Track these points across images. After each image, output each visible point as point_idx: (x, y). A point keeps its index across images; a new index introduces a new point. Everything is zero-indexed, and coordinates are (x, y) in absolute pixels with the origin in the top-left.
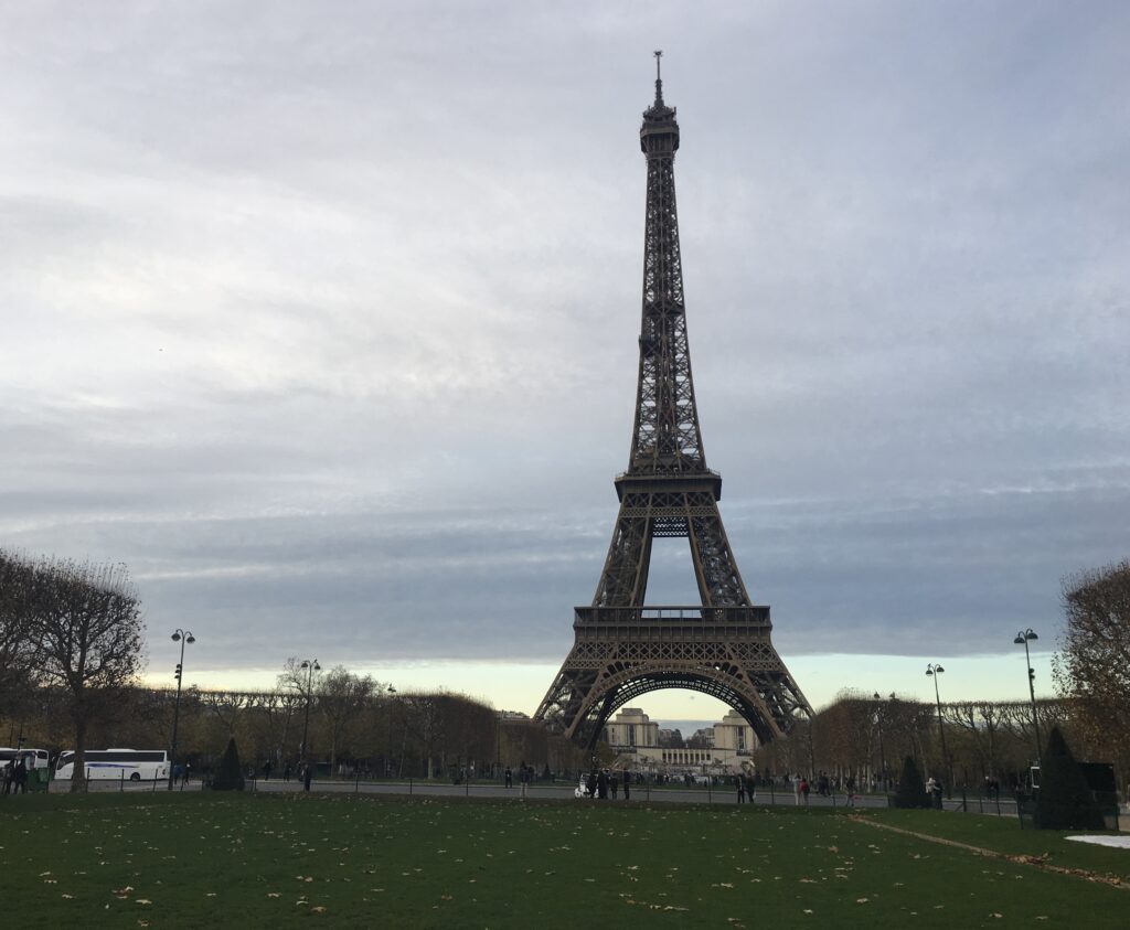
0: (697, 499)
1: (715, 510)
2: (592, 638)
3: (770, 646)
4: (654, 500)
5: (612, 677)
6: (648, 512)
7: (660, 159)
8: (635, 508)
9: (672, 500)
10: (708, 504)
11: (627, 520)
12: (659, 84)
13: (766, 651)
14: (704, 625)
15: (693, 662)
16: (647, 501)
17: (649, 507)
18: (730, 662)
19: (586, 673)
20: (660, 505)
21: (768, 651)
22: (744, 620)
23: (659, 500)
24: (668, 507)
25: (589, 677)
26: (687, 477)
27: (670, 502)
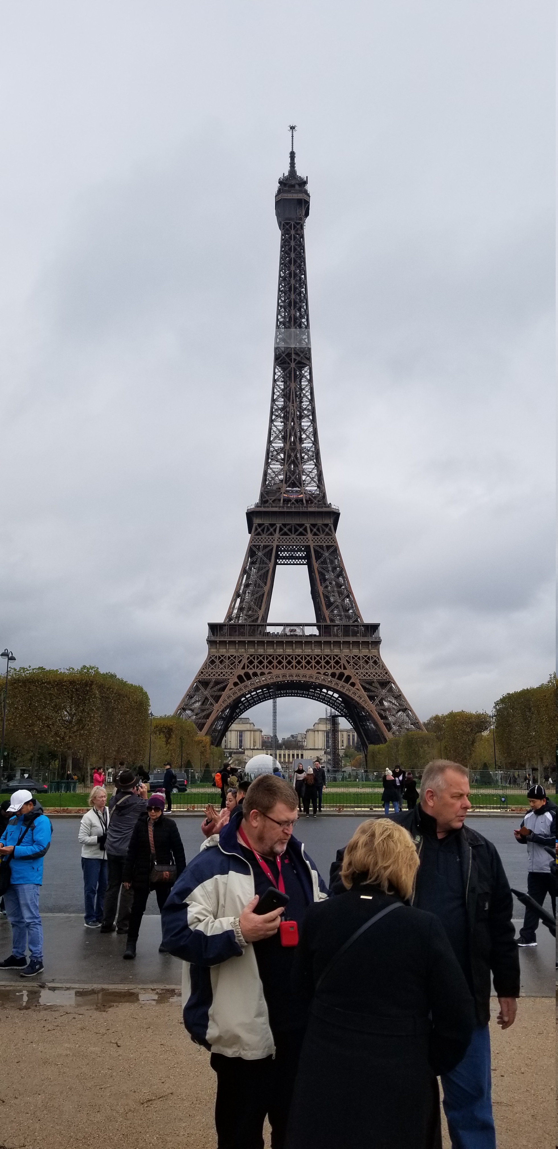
1: (334, 540)
2: (223, 651)
3: (379, 658)
4: (281, 529)
5: (241, 685)
6: (276, 539)
7: (293, 222)
8: (264, 536)
9: (296, 530)
10: (328, 534)
11: (256, 548)
12: (292, 155)
13: (375, 662)
14: (323, 639)
15: (313, 672)
16: (275, 530)
17: (277, 535)
18: (344, 671)
19: (217, 683)
20: (285, 534)
21: (377, 662)
22: (356, 636)
23: (285, 529)
24: (292, 536)
25: (219, 686)
26: (310, 509)
27: (295, 532)
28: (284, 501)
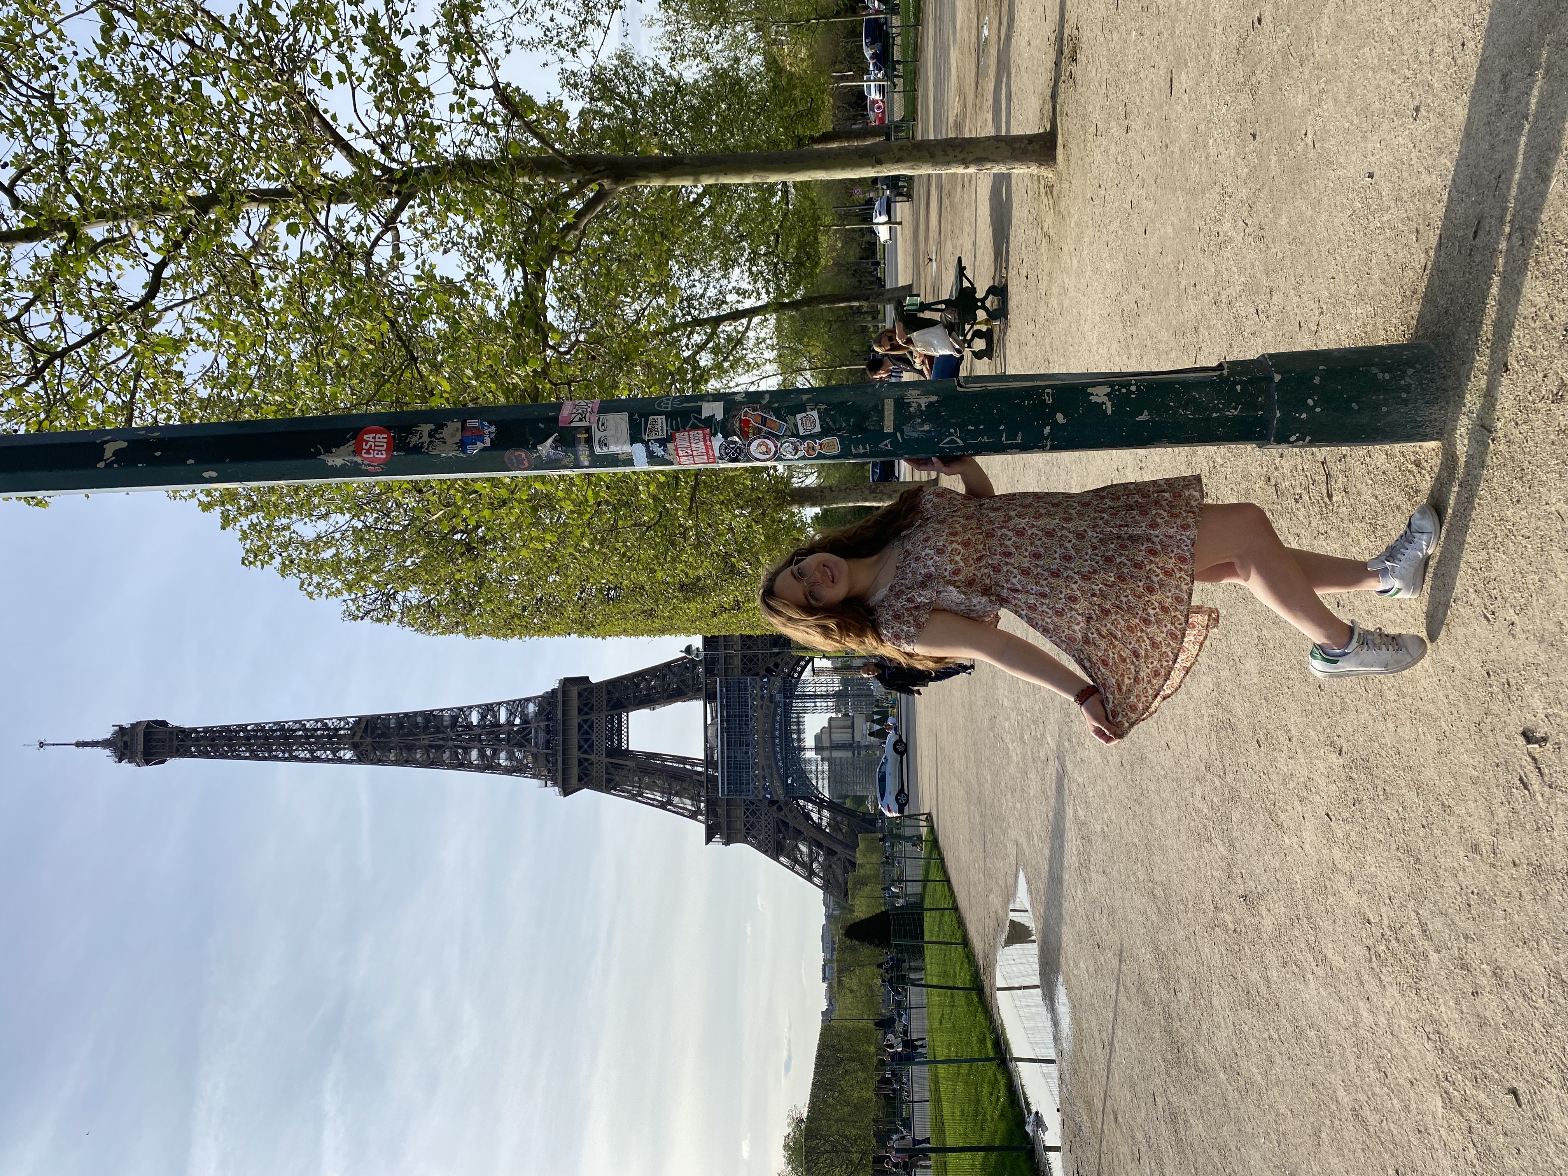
0: (586, 705)
1: (602, 684)
2: (739, 824)
4: (585, 752)
6: (598, 758)
7: (176, 743)
8: (594, 774)
9: (587, 733)
10: (590, 693)
11: (609, 781)
12: (80, 744)
16: (587, 760)
17: (593, 757)
19: (778, 831)
20: (591, 746)
22: (717, 658)
23: (586, 747)
24: (594, 737)
26: (560, 716)
27: (589, 734)
28: (548, 748)
